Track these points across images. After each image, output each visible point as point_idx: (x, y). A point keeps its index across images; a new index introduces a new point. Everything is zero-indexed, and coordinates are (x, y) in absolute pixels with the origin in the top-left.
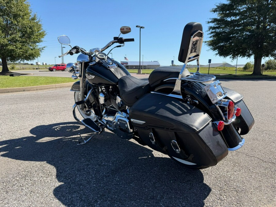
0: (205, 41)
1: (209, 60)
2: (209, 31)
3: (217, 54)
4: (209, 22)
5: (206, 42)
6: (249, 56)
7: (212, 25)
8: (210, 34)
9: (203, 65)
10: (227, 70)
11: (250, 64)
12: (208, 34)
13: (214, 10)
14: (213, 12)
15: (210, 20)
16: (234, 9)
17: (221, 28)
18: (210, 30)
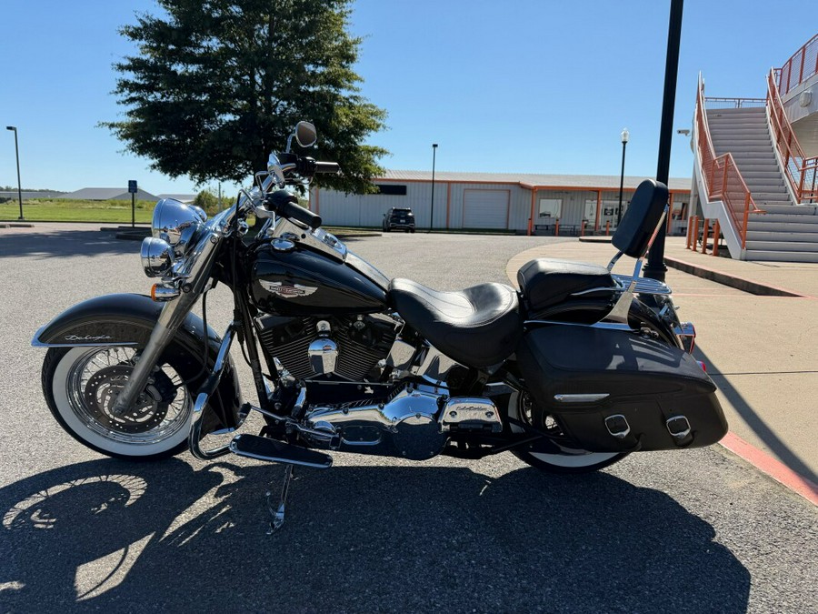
0: (111, 122)
1: (130, 182)
2: (119, 94)
3: (154, 167)
4: (121, 68)
5: (112, 126)
6: (239, 178)
7: (131, 76)
8: (124, 102)
9: (63, 193)
10: (147, 209)
11: (210, 195)
12: (118, 103)
13: (131, 30)
14: (131, 39)
15: (126, 63)
16: (190, 44)
17: (158, 90)
18: (122, 91)
